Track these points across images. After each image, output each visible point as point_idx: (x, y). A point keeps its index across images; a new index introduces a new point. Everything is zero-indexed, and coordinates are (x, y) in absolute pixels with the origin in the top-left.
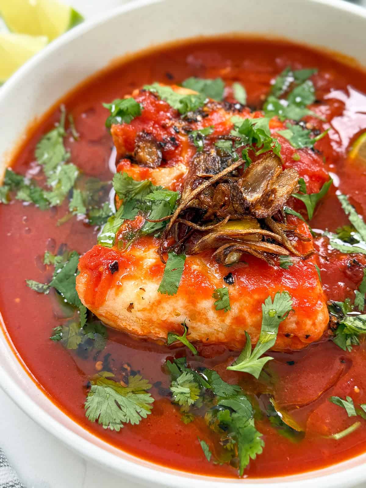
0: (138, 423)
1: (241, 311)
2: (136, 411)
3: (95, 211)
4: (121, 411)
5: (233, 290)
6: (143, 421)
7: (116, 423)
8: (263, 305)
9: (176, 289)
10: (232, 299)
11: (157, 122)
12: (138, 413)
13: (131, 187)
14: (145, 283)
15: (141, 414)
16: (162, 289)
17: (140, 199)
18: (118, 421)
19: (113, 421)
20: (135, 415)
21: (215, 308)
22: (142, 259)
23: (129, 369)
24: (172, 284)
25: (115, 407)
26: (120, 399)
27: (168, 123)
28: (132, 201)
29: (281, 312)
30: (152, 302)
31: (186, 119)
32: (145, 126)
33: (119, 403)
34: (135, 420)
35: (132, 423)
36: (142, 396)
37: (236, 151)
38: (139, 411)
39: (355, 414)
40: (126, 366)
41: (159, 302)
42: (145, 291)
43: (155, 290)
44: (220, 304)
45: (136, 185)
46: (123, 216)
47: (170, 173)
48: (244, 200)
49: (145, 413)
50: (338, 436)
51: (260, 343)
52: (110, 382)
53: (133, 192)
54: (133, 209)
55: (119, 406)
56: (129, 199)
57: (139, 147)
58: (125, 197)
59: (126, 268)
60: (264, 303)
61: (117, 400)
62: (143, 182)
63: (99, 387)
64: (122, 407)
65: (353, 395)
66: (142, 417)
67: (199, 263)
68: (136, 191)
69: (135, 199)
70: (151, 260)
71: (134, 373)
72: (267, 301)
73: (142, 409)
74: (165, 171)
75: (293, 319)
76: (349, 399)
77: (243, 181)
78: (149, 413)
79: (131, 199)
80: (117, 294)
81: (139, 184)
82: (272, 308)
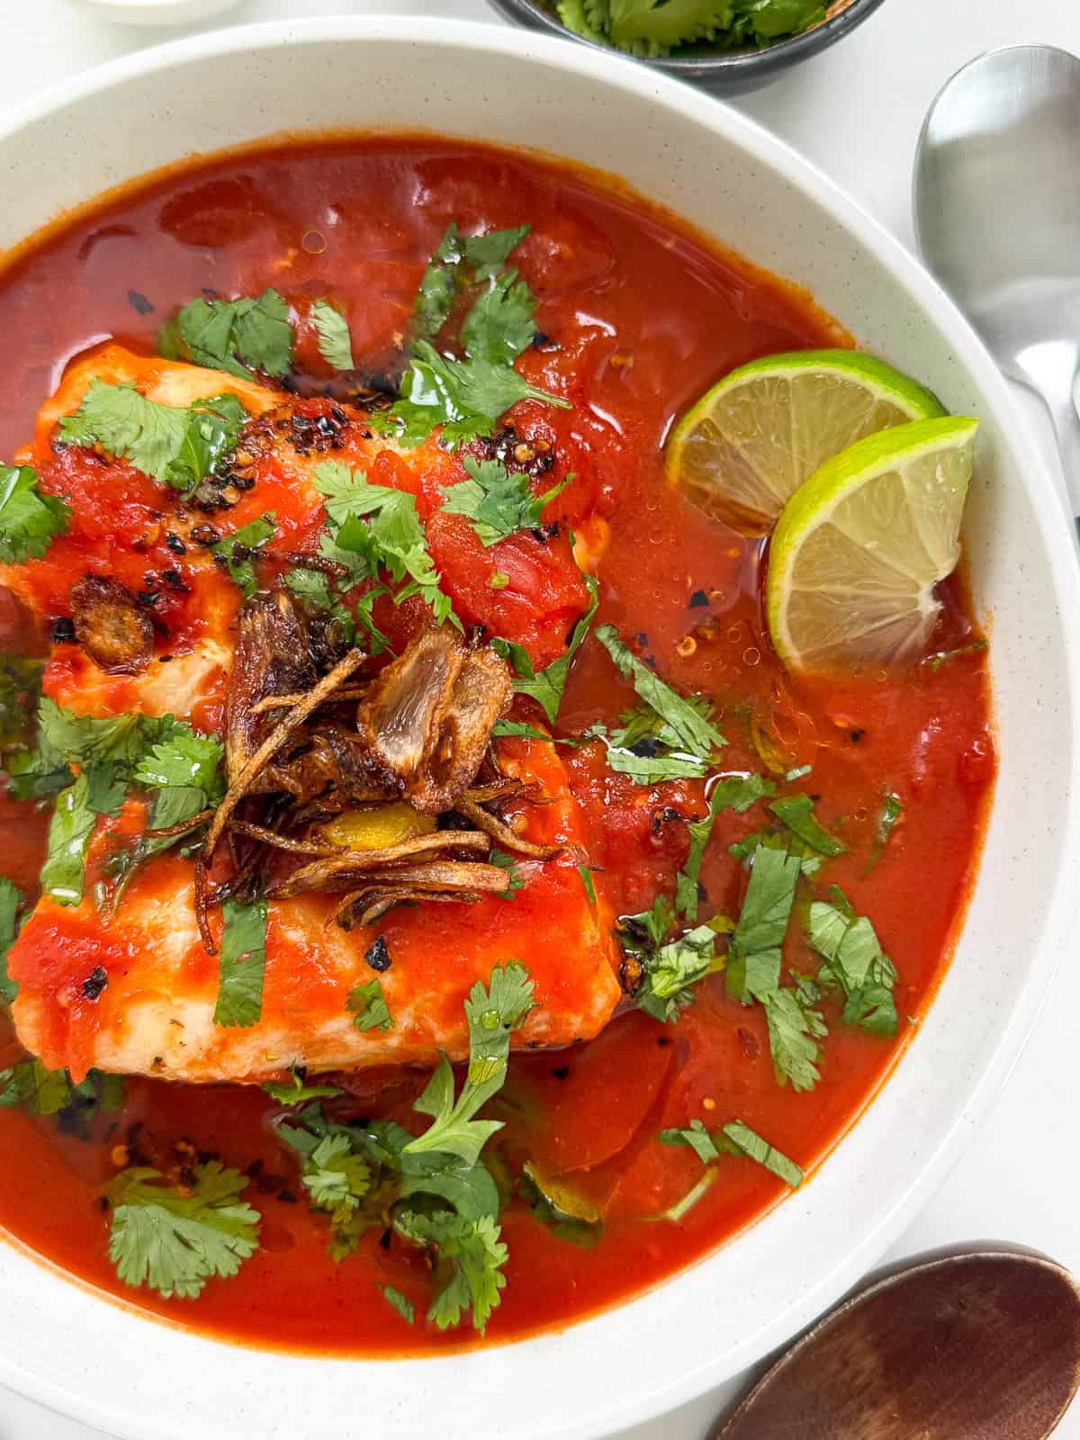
0: (234, 1271)
1: (418, 1019)
2: (227, 1247)
3: (23, 757)
4: (193, 1253)
5: (388, 980)
6: (245, 1266)
7: (187, 1281)
8: (467, 1003)
9: (256, 1010)
10: (393, 1003)
11: (121, 538)
12: (232, 1251)
13: (90, 736)
14: (180, 1007)
15: (237, 1250)
16: (224, 1015)
17: (124, 758)
18: (191, 1276)
19: (183, 1278)
20: (226, 1254)
21: (356, 1026)
22: (157, 931)
23: (191, 1150)
24: (242, 1001)
25: (176, 1247)
26: (187, 1228)
27: (152, 530)
28: (104, 767)
29: (511, 1013)
30: (205, 1047)
31: (196, 505)
32: (91, 560)
33: (185, 1236)
34: (228, 1267)
35: (223, 1274)
36: (230, 1212)
38: (231, 1246)
39: (715, 1153)
40: (182, 1146)
41: (224, 1045)
42: (182, 1026)
43: (206, 1019)
44: (368, 1020)
45: (104, 728)
46: (90, 802)
47: (186, 676)
48: (381, 764)
49: (246, 1248)
50: (675, 1213)
51: (471, 1086)
52: (154, 1191)
53: (100, 746)
54: (112, 785)
55: (186, 1244)
56: (94, 764)
57: (85, 622)
58: (84, 759)
59: (126, 973)
60: (470, 1000)
61: (178, 1229)
62: (124, 719)
63: (132, 1208)
64: (194, 1246)
65: (702, 1114)
66: (242, 1258)
67: (301, 918)
68: (109, 742)
69: (110, 762)
70: (181, 935)
71: (204, 1158)
72: (474, 992)
73: (237, 1240)
74: (171, 670)
75: (543, 1016)
76: (696, 1125)
77: (372, 710)
78: (255, 1245)
79: (101, 763)
80: (117, 1042)
81: (109, 726)
82: (488, 1008)
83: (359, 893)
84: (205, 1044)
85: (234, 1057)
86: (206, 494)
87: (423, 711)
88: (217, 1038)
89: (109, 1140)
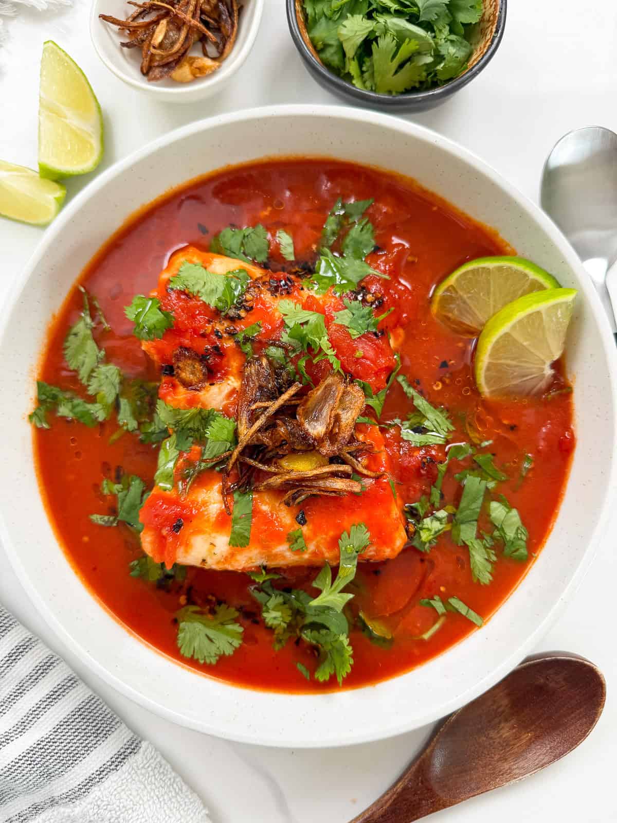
0: (232, 653)
1: (317, 547)
3: (147, 425)
4: (214, 644)
5: (305, 529)
6: (237, 651)
7: (211, 657)
8: (340, 541)
9: (247, 540)
10: (307, 540)
11: (195, 331)
12: (231, 644)
13: (179, 417)
14: (214, 537)
15: (233, 644)
16: (233, 542)
18: (213, 654)
19: (209, 655)
20: (228, 646)
21: (290, 549)
22: (205, 504)
23: (214, 599)
24: (242, 536)
25: (206, 641)
26: (211, 633)
27: (209, 328)
28: (184, 431)
29: (359, 546)
30: (224, 556)
31: (227, 317)
32: (182, 340)
33: (212, 637)
34: (229, 651)
35: (227, 654)
36: (230, 627)
37: (290, 361)
38: (230, 642)
39: (444, 611)
40: (210, 597)
41: (233, 555)
42: (215, 546)
43: (225, 543)
44: (296, 547)
45: (185, 413)
46: (177, 445)
47: (220, 392)
48: (307, 433)
49: (237, 643)
50: (426, 636)
51: (340, 577)
52: (198, 616)
53: (183, 421)
54: (187, 439)
55: (211, 640)
56: (180, 429)
57: (178, 367)
58: (176, 427)
59: (191, 521)
60: (341, 539)
61: (208, 634)
62: (193, 410)
63: (188, 623)
64: (214, 641)
65: (440, 594)
66: (235, 647)
67: (267, 500)
68: (187, 420)
69: (186, 428)
70: (216, 505)
71: (220, 603)
72: (343, 536)
73: (233, 639)
74: (214, 389)
75: (373, 548)
76: (436, 598)
77: (303, 410)
78: (240, 642)
79: (183, 429)
80: (186, 552)
81: (187, 413)
82: (349, 544)
83: (296, 491)
84: (225, 554)
85: (237, 560)
86: (232, 313)
87: (326, 411)
88: (230, 552)
89: (178, 593)
